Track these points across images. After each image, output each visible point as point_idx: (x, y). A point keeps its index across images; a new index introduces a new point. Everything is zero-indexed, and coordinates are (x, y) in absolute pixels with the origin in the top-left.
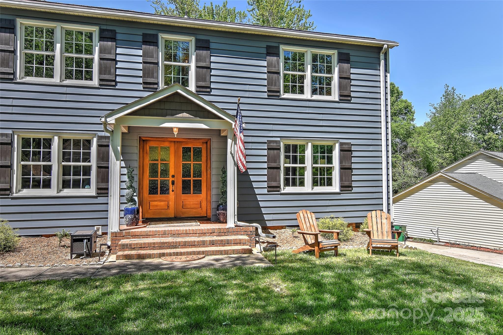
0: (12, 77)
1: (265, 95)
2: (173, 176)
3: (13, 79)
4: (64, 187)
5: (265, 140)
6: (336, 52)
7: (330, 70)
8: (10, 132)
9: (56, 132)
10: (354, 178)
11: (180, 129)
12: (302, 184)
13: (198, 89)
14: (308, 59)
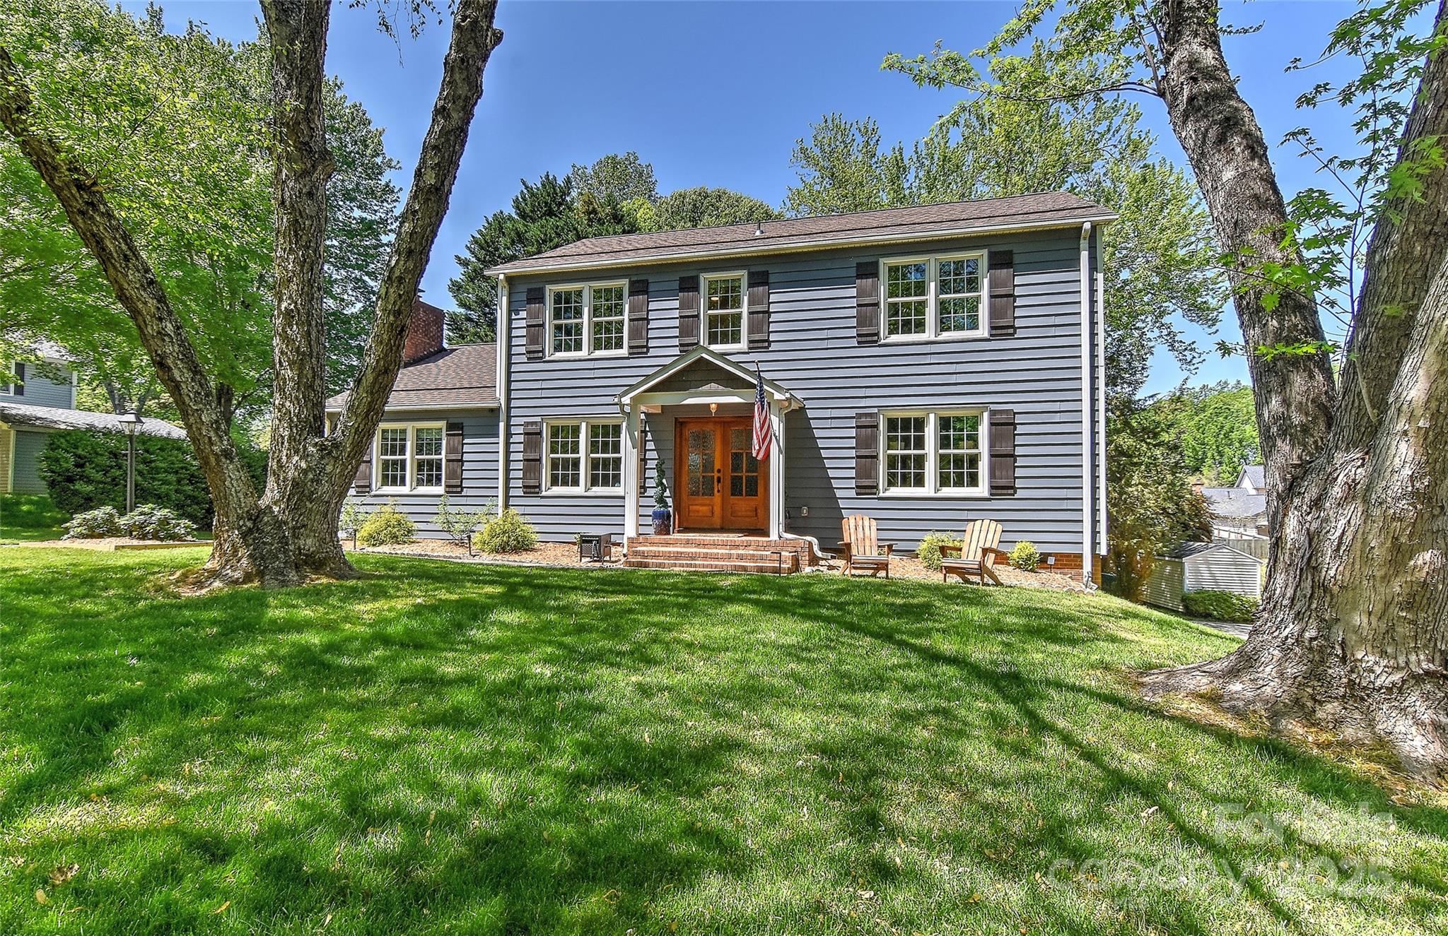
0: (541, 354)
1: (854, 342)
2: (719, 471)
3: (541, 358)
4: (592, 485)
5: (853, 413)
6: (985, 252)
7: (973, 284)
8: (539, 419)
9: (584, 417)
10: (1019, 473)
11: (719, 405)
12: (919, 481)
13: (751, 345)
14: (932, 271)
